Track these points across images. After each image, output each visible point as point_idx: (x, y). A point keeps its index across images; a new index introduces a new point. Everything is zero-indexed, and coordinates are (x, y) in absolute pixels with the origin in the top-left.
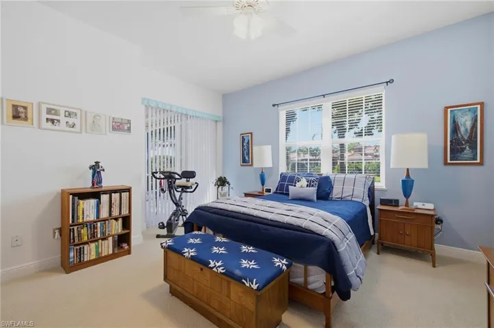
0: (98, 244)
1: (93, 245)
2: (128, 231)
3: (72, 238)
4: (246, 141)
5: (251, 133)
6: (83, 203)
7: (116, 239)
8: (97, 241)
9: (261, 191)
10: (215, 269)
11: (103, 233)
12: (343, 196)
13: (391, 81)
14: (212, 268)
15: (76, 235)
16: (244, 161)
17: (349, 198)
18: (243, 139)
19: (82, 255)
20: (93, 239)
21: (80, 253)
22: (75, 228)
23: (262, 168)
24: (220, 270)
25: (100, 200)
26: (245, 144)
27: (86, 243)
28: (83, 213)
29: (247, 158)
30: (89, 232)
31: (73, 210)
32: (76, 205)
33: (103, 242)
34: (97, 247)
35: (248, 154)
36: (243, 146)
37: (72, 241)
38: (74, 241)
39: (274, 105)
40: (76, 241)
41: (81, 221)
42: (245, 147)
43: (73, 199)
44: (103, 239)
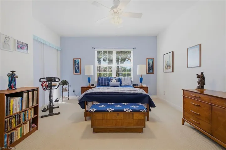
0: (22, 128)
1: (19, 129)
2: (37, 115)
3: (6, 128)
4: (77, 62)
5: (80, 59)
6: (13, 100)
7: (31, 121)
8: (21, 126)
9: (88, 85)
10: (127, 111)
11: (24, 119)
12: (126, 84)
13: (135, 48)
14: (125, 111)
15: (8, 125)
16: (76, 72)
17: (127, 85)
18: (75, 62)
19: (12, 138)
20: (19, 124)
21: (11, 136)
22: (8, 119)
23: (89, 75)
24: (130, 110)
25: (23, 97)
26: (76, 64)
27: (15, 129)
28: (13, 108)
29: (78, 71)
30: (16, 121)
31: (7, 107)
32: (8, 103)
33: (25, 125)
34: (21, 130)
35: (78, 69)
36: (75, 65)
37: (6, 130)
38: (7, 130)
39: (93, 48)
40: (9, 129)
41: (11, 113)
42: (77, 65)
43: (7, 98)
44: (24, 124)
